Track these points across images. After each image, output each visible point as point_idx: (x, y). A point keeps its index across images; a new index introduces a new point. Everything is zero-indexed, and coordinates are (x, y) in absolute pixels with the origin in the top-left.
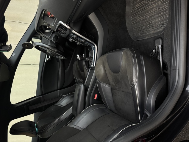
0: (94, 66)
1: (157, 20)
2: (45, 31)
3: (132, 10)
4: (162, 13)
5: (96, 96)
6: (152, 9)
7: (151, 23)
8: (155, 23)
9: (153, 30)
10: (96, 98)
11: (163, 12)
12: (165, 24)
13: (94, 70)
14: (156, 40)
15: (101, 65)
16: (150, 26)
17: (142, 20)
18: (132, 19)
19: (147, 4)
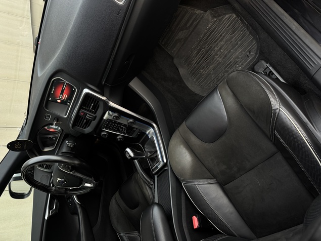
0: (165, 161)
1: (237, 54)
2: (43, 149)
3: (189, 70)
4: (239, 43)
5: (195, 220)
6: (221, 48)
7: (231, 62)
8: (237, 57)
9: (239, 66)
10: (196, 224)
11: (240, 40)
12: (253, 49)
13: (167, 170)
14: (255, 66)
15: (182, 146)
16: (231, 65)
17: (214, 70)
18: (194, 80)
19: (209, 49)
